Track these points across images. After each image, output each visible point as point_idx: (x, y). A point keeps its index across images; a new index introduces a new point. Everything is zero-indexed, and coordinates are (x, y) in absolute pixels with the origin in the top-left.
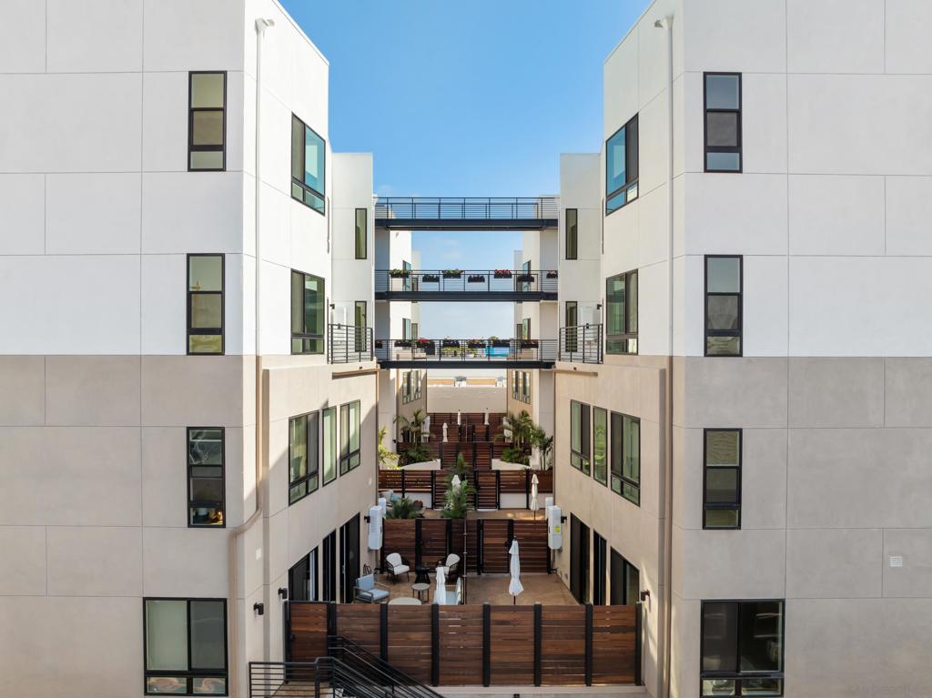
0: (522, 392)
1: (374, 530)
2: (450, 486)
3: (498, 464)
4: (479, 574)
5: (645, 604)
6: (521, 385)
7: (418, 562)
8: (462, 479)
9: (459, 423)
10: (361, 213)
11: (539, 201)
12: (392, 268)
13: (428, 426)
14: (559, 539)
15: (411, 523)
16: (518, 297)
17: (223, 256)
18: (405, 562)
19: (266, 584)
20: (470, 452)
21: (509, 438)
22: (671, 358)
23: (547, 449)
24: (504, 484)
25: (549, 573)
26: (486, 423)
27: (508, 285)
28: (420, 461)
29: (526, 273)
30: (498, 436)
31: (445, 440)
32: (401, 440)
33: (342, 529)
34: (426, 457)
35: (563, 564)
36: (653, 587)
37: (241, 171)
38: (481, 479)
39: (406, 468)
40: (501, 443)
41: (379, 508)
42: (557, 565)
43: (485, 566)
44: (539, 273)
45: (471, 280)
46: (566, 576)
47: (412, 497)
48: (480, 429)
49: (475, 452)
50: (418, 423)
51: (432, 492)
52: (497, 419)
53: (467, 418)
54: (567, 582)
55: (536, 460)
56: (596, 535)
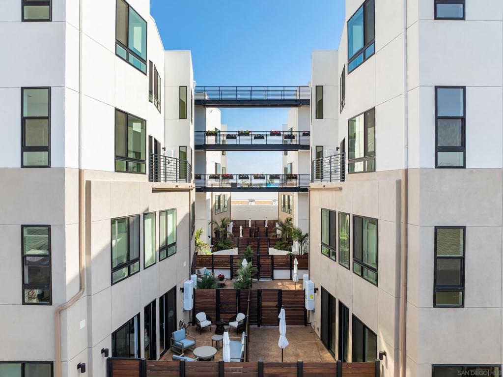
0: (287, 206)
1: (187, 297)
2: (240, 266)
3: (273, 251)
4: (259, 326)
5: (383, 362)
6: (286, 204)
7: (218, 318)
8: (249, 261)
9: (250, 226)
10: (183, 89)
11: (297, 89)
12: (207, 130)
13: (232, 228)
14: (313, 303)
15: (212, 292)
16: (285, 148)
17: (49, 88)
18: (208, 318)
19: (90, 347)
20: (256, 243)
21: (279, 235)
22: (406, 171)
23: (303, 242)
24: (275, 264)
25: (306, 326)
26: (266, 226)
27: (279, 140)
28: (225, 249)
29: (290, 133)
30: (273, 234)
31: (241, 236)
32: (214, 236)
33: (161, 299)
34: (228, 246)
35: (316, 320)
36: (389, 349)
37: (65, 21)
38: (262, 261)
39: (215, 253)
40: (275, 238)
41: (191, 282)
42: (311, 320)
43: (262, 321)
44: (297, 133)
45: (256, 138)
46: (318, 329)
47: (217, 273)
48: (262, 229)
49: (259, 243)
50: (224, 226)
51: (231, 269)
52: (272, 224)
53: (255, 223)
54: (319, 334)
55: (296, 249)
56: (340, 303)
